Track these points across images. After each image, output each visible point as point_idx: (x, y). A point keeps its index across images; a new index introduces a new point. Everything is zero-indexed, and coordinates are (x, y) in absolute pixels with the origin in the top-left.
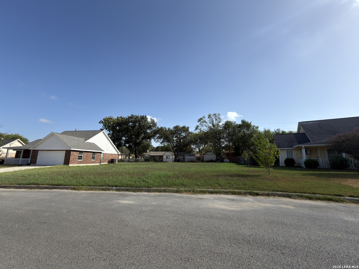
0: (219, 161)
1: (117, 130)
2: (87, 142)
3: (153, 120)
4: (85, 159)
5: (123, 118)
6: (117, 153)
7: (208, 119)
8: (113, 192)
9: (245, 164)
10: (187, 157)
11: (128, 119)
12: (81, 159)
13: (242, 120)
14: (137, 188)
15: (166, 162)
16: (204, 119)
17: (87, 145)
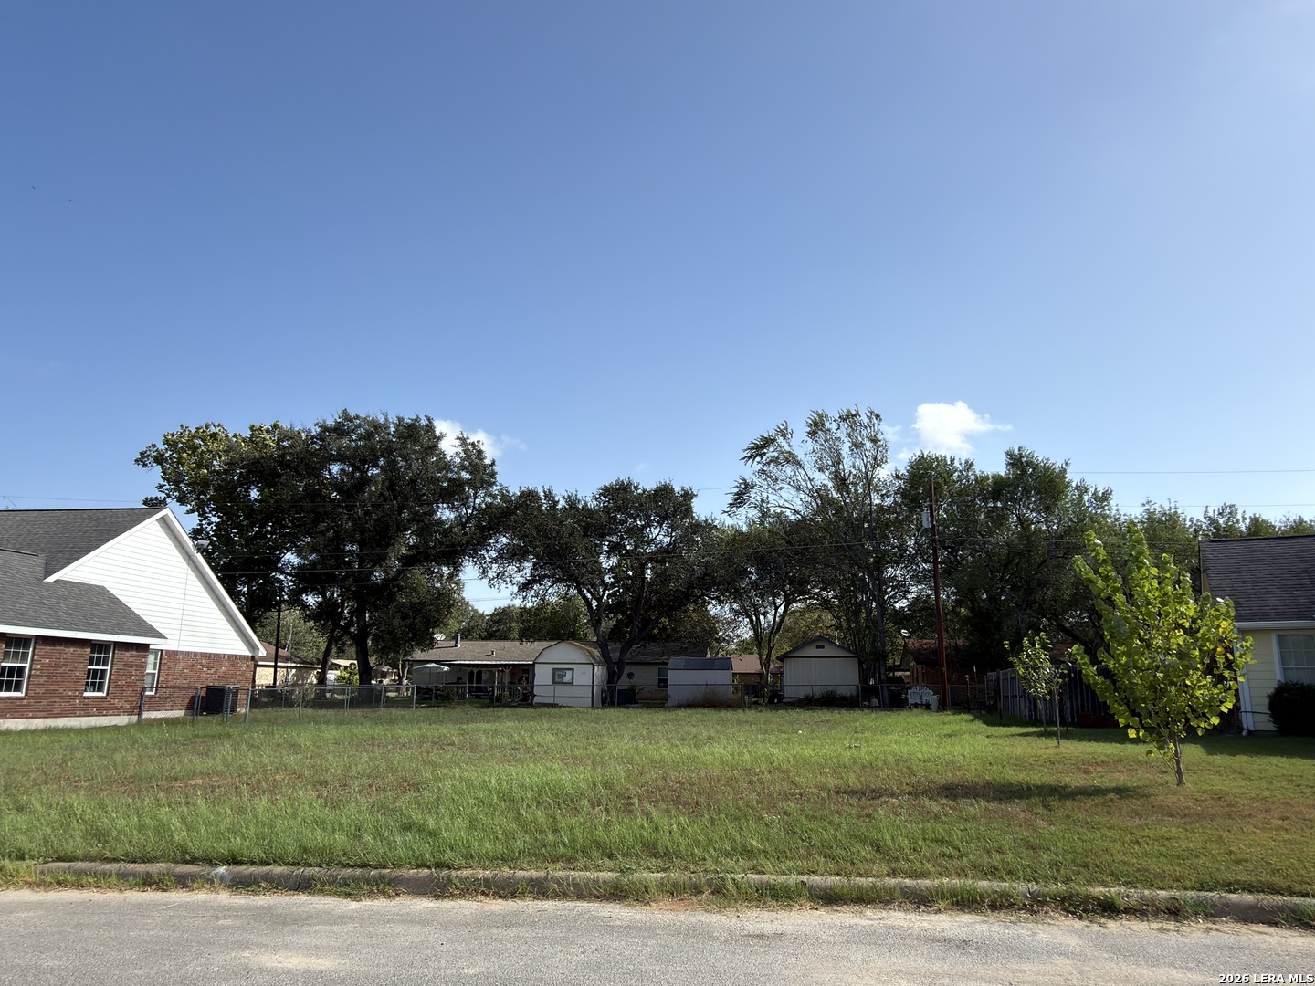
0: (875, 702)
1: (250, 510)
2: (57, 580)
3: (473, 444)
4: (40, 685)
5: (292, 436)
6: (247, 652)
7: (810, 445)
8: (214, 895)
9: (1034, 717)
10: (682, 678)
11: (322, 439)
12: (18, 688)
13: (1010, 454)
14: (364, 871)
15: (554, 705)
16: (784, 443)
17: (58, 598)
